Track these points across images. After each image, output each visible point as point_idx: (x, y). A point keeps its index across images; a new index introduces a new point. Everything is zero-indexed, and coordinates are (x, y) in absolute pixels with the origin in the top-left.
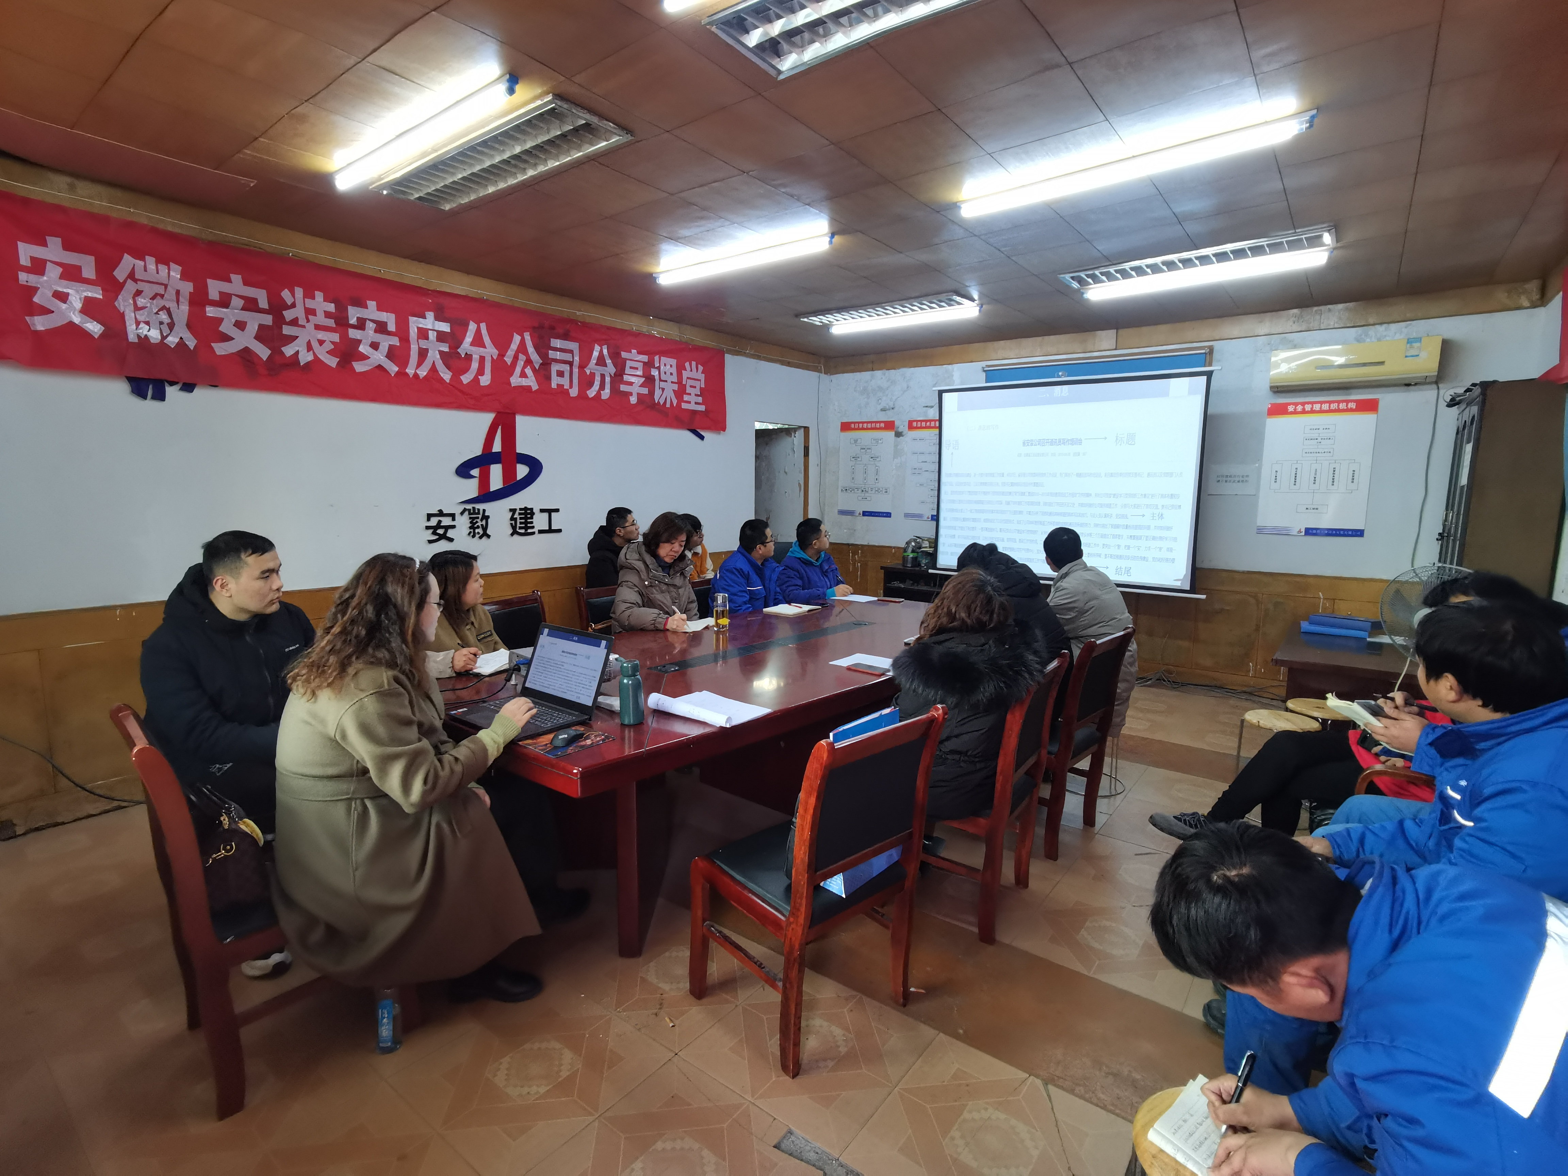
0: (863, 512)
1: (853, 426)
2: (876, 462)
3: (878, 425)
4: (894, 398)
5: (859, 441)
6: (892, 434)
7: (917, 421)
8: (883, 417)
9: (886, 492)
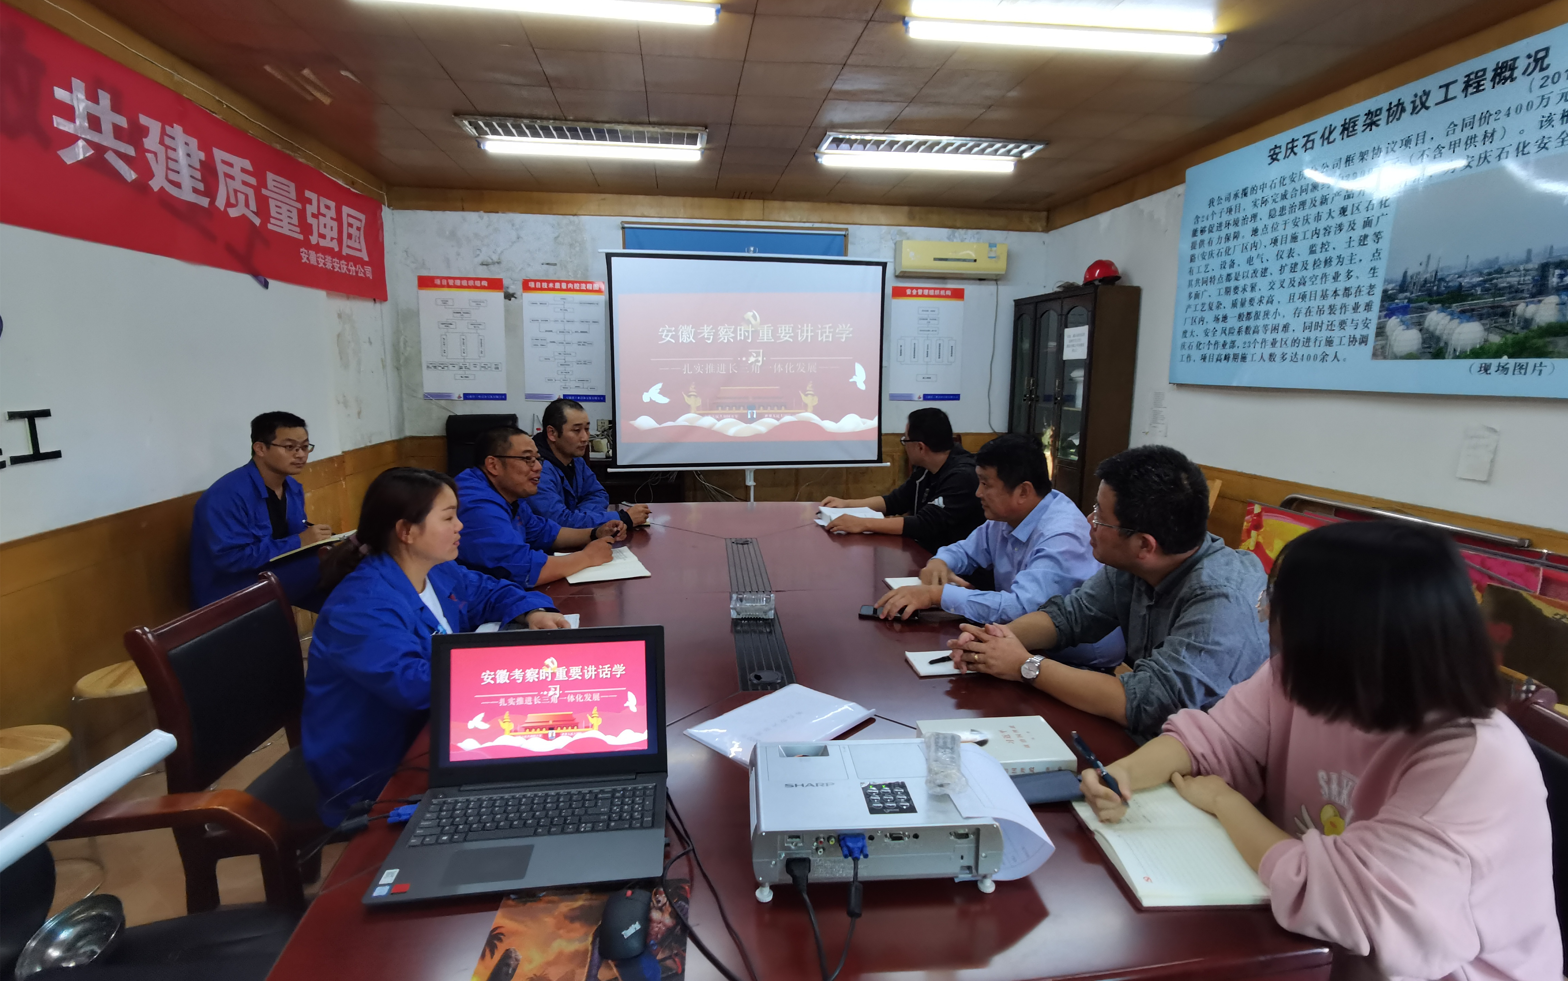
0: (464, 394)
1: (438, 282)
2: (479, 331)
3: (478, 283)
4: (499, 250)
5: (450, 302)
6: (501, 295)
7: (535, 281)
8: (483, 273)
9: (497, 368)
